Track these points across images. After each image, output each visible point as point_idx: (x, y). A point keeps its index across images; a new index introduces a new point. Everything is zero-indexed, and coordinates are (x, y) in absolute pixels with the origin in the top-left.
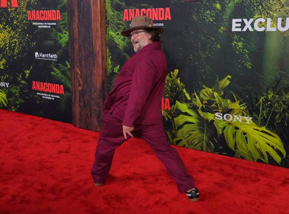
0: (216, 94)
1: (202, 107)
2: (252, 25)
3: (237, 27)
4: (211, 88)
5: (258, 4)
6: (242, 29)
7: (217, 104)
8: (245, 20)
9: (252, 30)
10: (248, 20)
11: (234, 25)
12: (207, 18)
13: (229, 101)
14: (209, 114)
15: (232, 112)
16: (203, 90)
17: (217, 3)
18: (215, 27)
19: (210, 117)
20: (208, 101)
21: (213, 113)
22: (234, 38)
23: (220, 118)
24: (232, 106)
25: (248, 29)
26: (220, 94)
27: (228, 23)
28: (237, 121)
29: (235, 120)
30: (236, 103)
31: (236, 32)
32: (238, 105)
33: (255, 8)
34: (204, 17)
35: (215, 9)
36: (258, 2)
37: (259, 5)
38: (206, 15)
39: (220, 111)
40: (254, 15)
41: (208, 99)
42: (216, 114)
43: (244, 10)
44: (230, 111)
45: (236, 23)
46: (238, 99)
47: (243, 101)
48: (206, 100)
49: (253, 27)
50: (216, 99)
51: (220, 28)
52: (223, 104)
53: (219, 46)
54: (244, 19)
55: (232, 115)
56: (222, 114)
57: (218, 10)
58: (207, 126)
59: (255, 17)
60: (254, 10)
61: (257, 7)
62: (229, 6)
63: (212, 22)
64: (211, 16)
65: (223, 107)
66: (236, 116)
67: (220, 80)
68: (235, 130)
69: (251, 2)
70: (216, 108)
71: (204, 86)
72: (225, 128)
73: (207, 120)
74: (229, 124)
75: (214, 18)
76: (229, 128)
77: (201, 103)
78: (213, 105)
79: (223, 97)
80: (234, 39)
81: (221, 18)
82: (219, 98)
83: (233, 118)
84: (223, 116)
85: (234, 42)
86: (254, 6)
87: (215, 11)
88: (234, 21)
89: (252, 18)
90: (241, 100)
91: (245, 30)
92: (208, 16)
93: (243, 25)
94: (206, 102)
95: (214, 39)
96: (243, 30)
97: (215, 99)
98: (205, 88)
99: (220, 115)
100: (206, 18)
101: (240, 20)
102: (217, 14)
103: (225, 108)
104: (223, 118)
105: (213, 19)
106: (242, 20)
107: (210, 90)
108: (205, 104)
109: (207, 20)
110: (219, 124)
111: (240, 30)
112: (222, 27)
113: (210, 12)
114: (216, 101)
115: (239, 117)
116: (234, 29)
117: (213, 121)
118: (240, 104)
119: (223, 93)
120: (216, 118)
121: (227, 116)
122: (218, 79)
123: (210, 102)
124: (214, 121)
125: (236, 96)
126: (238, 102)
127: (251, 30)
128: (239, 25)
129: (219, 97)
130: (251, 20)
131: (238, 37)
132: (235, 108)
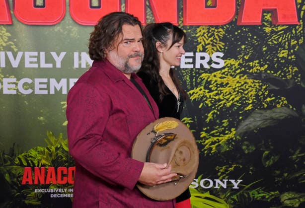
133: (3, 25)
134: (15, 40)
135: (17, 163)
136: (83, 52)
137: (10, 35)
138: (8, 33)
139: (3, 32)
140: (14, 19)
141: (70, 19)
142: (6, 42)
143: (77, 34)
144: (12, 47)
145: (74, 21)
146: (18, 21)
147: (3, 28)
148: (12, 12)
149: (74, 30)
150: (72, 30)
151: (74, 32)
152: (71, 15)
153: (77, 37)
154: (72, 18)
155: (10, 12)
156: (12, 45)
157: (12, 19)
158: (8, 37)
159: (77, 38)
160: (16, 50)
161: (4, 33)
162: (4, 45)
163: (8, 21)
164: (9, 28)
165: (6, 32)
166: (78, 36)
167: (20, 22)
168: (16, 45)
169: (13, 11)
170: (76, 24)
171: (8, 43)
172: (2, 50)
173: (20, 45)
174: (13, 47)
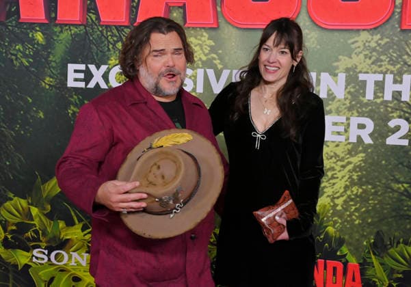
0: (35, 211)
1: (6, 238)
2: (105, 77)
3: (76, 80)
4: (24, 198)
5: (115, 39)
6: (86, 85)
7: (36, 232)
8: (92, 67)
9: (106, 87)
10: (98, 68)
11: (71, 75)
12: (17, 59)
13: (62, 224)
14: (20, 252)
15: (68, 246)
16: (8, 204)
17: (37, 31)
18: (33, 77)
19: (22, 258)
20: (17, 225)
21: (27, 250)
22: (72, 100)
23: (43, 259)
24: (66, 235)
25: (97, 83)
26: (44, 209)
27: (59, 71)
28: (78, 264)
29: (73, 263)
30: (76, 226)
31: (76, 89)
32: (80, 231)
33: (111, 46)
34: (9, 56)
35: (32, 41)
36: (117, 36)
37: (118, 41)
38: (15, 53)
39: (44, 245)
40: (109, 59)
41: (18, 220)
42: (35, 252)
43: (91, 48)
44: (63, 244)
45: (76, 71)
46: (80, 220)
47: (89, 223)
48: (13, 224)
49: (107, 81)
50: (36, 222)
51: (43, 80)
52: (49, 230)
53: (41, 115)
54: (90, 66)
55: (68, 253)
56: (46, 252)
57: (38, 44)
58: (15, 279)
59: (110, 62)
60: (109, 50)
61: (114, 45)
62: (60, 38)
63: (26, 67)
64: (26, 56)
65: (50, 236)
66: (75, 255)
67: (44, 181)
68: (74, 284)
69: (103, 35)
70: (34, 240)
71: (11, 195)
72: (52, 279)
73: (16, 266)
74: (62, 271)
75: (31, 60)
76: (60, 280)
77: (2, 231)
78: (29, 234)
79: (50, 216)
80: (71, 103)
81: (46, 59)
82: (40, 218)
83: (70, 258)
84: (49, 255)
85: (72, 108)
86: (109, 42)
87: (33, 46)
88: (71, 67)
89: (105, 64)
90: (85, 221)
91: (91, 85)
92: (20, 55)
93: (88, 76)
94: (14, 228)
95: (30, 100)
96: (88, 87)
97: (33, 220)
98: (11, 199)
99: (44, 253)
100: (13, 57)
101: (82, 67)
102: (37, 53)
103: (55, 238)
104: (49, 260)
105: (28, 62)
106: (87, 67)
107: (24, 203)
108: (12, 232)
109: (17, 63)
110: (40, 273)
111: (82, 85)
112: (48, 79)
113: (23, 47)
114: (34, 225)
115: (82, 257)
116: (71, 83)
117: (27, 267)
118: (83, 230)
119: (49, 207)
120: (34, 260)
121: (57, 255)
122: (39, 179)
123: (22, 228)
124: (30, 266)
125: (76, 213)
126: (81, 225)
127: (103, 86)
128: (82, 76)
129: (43, 218)
130: (104, 68)
131: (78, 98)
132: (74, 237)
133: (204, 28)
134: (220, 52)
135: (212, 240)
136: (324, 72)
137: (213, 44)
138: (211, 41)
139: (203, 39)
140: (221, 20)
141: (307, 18)
142: (206, 55)
143: (316, 42)
144: (215, 62)
145: (313, 21)
146: (226, 21)
147: (205, 34)
148: (219, 9)
149: (311, 38)
150: (309, 37)
151: (312, 40)
152: (308, 12)
153: (315, 47)
154: (310, 17)
155: (216, 8)
156: (215, 59)
157: (217, 19)
158: (210, 46)
159: (315, 50)
160: (220, 67)
161: (205, 41)
162: (204, 58)
163: (212, 22)
164: (213, 33)
165: (208, 39)
166: (318, 47)
167: (230, 24)
168: (221, 59)
169: (221, 7)
170: (315, 28)
171: (209, 57)
172: (201, 66)
173: (227, 58)
174: (217, 62)
